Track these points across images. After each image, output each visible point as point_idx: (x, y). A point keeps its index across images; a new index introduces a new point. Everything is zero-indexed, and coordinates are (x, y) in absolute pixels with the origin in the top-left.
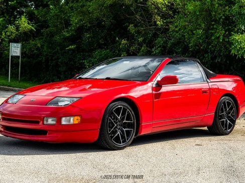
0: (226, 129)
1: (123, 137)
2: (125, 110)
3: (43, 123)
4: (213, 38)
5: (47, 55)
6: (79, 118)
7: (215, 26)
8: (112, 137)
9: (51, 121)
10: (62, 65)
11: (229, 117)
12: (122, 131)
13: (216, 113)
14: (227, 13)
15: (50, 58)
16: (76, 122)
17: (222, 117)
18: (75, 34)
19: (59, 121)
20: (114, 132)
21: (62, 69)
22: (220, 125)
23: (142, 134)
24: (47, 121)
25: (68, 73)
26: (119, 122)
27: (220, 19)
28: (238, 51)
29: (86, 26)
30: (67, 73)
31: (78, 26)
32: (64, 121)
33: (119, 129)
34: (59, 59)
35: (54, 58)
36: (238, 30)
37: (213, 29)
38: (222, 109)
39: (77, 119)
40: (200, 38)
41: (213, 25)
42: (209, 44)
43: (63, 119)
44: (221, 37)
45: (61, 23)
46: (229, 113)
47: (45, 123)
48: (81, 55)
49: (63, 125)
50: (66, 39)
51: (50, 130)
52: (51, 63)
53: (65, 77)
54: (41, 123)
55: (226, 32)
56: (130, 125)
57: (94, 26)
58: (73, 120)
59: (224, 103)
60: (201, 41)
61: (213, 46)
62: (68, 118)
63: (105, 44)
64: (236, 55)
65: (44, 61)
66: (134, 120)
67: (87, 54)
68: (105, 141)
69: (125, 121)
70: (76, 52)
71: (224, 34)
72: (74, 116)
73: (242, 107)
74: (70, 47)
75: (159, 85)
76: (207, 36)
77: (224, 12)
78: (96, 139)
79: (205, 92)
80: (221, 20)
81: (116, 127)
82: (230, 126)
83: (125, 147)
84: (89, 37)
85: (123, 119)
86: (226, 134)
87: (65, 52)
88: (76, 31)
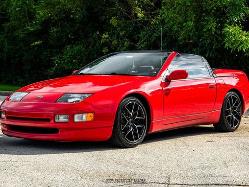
0: (232, 126)
1: (135, 134)
2: (136, 106)
3: (54, 121)
4: (205, 30)
5: (8, 52)
6: (92, 115)
7: (206, 18)
8: (125, 134)
9: (62, 119)
10: (26, 64)
11: (234, 113)
12: (134, 128)
13: (222, 109)
15: (12, 56)
16: (90, 119)
17: (228, 113)
18: (40, 28)
19: (71, 118)
20: (127, 129)
21: (27, 67)
22: (226, 121)
23: (153, 131)
24: (59, 119)
25: (34, 72)
26: (131, 118)
27: (211, 10)
28: (232, 44)
29: (53, 20)
30: (32, 72)
31: (43, 19)
32: (77, 118)
33: (131, 126)
34: (24, 56)
35: (16, 56)
36: (231, 21)
37: (203, 21)
38: (228, 104)
39: (90, 116)
40: (190, 31)
41: (204, 17)
42: (199, 37)
43: (76, 116)
44: (213, 29)
45: (25, 16)
46: (235, 109)
47: (57, 120)
48: (48, 52)
49: (76, 122)
50: (30, 34)
51: (61, 128)
52: (14, 61)
54: (52, 121)
55: (218, 24)
56: (141, 122)
57: (61, 19)
58: (86, 117)
59: (230, 98)
60: (192, 34)
61: (204, 39)
62: (80, 115)
63: (75, 39)
64: (230, 49)
65: (5, 59)
66: (145, 117)
67: (55, 50)
68: (119, 138)
69: (137, 117)
70: (43, 48)
71: (216, 26)
72: (88, 113)
73: (247, 103)
74: (36, 43)
75: (168, 80)
76: (199, 28)
77: (215, 2)
78: (109, 137)
79: (212, 87)
80: (213, 11)
81: (128, 124)
82: (236, 122)
83: (137, 144)
84: (57, 32)
85: (134, 115)
86: (233, 131)
87: (30, 49)
88: (41, 26)
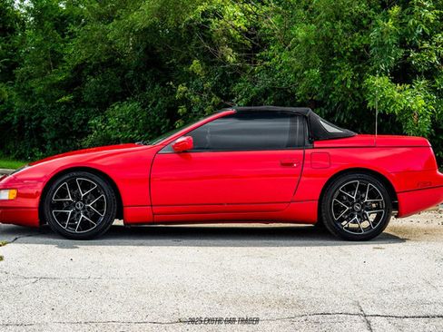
4: (336, 82)
5: (20, 112)
6: (15, 192)
7: (338, 64)
10: (48, 130)
14: (356, 43)
15: (26, 118)
16: (12, 197)
18: (70, 76)
21: (49, 135)
25: (59, 142)
27: (345, 52)
29: (91, 64)
30: (57, 142)
31: (75, 63)
34: (44, 118)
35: (33, 118)
36: (375, 69)
37: (333, 68)
39: (13, 194)
40: (315, 82)
41: (335, 62)
44: (349, 80)
45: (46, 59)
48: (81, 112)
50: (55, 85)
52: (28, 125)
53: (55, 149)
55: (355, 73)
60: (317, 87)
61: (334, 95)
64: (374, 110)
65: (15, 122)
67: (92, 110)
70: (74, 107)
71: (353, 77)
74: (63, 98)
76: (326, 78)
77: (352, 40)
80: (348, 54)
84: (96, 83)
87: (54, 108)
88: (72, 73)
